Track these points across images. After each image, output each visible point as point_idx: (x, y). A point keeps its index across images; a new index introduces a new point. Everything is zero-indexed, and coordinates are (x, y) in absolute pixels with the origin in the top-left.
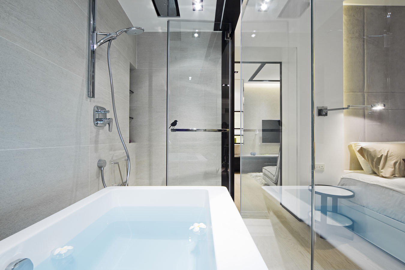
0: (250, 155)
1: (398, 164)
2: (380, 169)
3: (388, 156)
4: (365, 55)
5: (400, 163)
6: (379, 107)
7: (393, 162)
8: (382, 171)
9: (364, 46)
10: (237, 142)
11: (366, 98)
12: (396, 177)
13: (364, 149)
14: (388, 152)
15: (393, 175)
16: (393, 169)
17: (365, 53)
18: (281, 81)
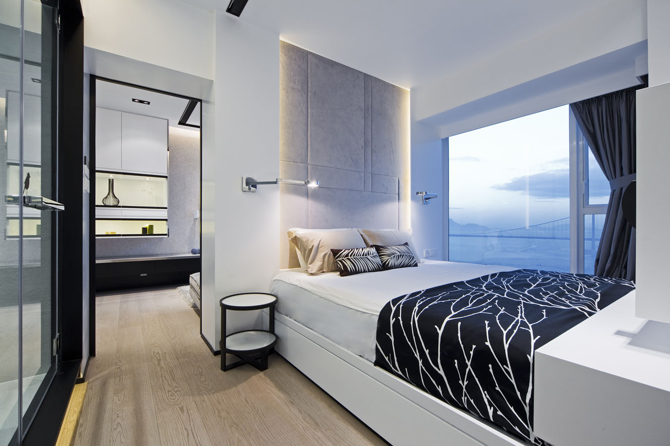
0: (191, 255)
1: (327, 256)
2: (308, 263)
3: (320, 246)
4: (309, 116)
5: (329, 256)
6: (313, 185)
7: (323, 254)
8: (310, 266)
9: (308, 104)
10: (154, 233)
11: (309, 171)
12: (323, 272)
13: (298, 238)
14: (320, 241)
15: (321, 271)
16: (322, 263)
17: (309, 114)
18: (200, 127)
